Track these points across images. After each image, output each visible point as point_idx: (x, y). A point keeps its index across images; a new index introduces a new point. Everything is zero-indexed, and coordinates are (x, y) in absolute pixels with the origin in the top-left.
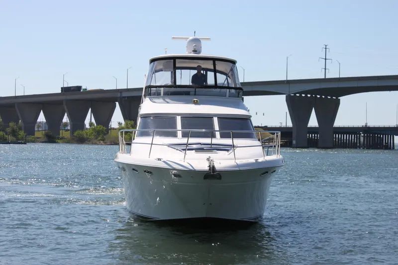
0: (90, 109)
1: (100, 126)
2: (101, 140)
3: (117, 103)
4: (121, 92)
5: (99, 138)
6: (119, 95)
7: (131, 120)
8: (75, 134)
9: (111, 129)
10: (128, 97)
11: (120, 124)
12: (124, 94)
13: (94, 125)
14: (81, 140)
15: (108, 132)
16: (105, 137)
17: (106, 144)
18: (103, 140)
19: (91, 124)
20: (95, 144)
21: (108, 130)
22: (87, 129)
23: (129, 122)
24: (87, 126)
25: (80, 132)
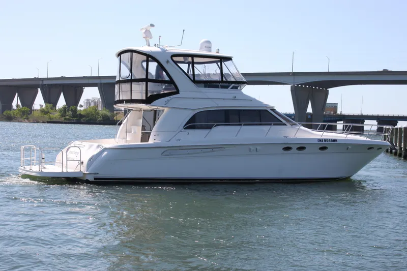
0: (17, 94)
1: (25, 107)
2: (25, 118)
3: (39, 89)
4: (42, 81)
5: (25, 117)
6: (41, 83)
7: (50, 103)
8: (4, 113)
9: (33, 110)
10: (48, 85)
11: (41, 106)
12: (45, 82)
13: (20, 107)
14: (9, 119)
15: (31, 112)
16: (29, 116)
17: (29, 122)
18: (27, 119)
19: (17, 106)
20: (21, 122)
21: (31, 111)
22: (14, 109)
23: (49, 105)
24: (15, 107)
25: (9, 112)
